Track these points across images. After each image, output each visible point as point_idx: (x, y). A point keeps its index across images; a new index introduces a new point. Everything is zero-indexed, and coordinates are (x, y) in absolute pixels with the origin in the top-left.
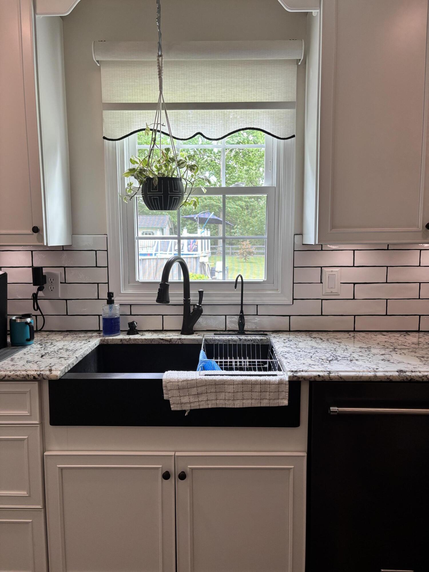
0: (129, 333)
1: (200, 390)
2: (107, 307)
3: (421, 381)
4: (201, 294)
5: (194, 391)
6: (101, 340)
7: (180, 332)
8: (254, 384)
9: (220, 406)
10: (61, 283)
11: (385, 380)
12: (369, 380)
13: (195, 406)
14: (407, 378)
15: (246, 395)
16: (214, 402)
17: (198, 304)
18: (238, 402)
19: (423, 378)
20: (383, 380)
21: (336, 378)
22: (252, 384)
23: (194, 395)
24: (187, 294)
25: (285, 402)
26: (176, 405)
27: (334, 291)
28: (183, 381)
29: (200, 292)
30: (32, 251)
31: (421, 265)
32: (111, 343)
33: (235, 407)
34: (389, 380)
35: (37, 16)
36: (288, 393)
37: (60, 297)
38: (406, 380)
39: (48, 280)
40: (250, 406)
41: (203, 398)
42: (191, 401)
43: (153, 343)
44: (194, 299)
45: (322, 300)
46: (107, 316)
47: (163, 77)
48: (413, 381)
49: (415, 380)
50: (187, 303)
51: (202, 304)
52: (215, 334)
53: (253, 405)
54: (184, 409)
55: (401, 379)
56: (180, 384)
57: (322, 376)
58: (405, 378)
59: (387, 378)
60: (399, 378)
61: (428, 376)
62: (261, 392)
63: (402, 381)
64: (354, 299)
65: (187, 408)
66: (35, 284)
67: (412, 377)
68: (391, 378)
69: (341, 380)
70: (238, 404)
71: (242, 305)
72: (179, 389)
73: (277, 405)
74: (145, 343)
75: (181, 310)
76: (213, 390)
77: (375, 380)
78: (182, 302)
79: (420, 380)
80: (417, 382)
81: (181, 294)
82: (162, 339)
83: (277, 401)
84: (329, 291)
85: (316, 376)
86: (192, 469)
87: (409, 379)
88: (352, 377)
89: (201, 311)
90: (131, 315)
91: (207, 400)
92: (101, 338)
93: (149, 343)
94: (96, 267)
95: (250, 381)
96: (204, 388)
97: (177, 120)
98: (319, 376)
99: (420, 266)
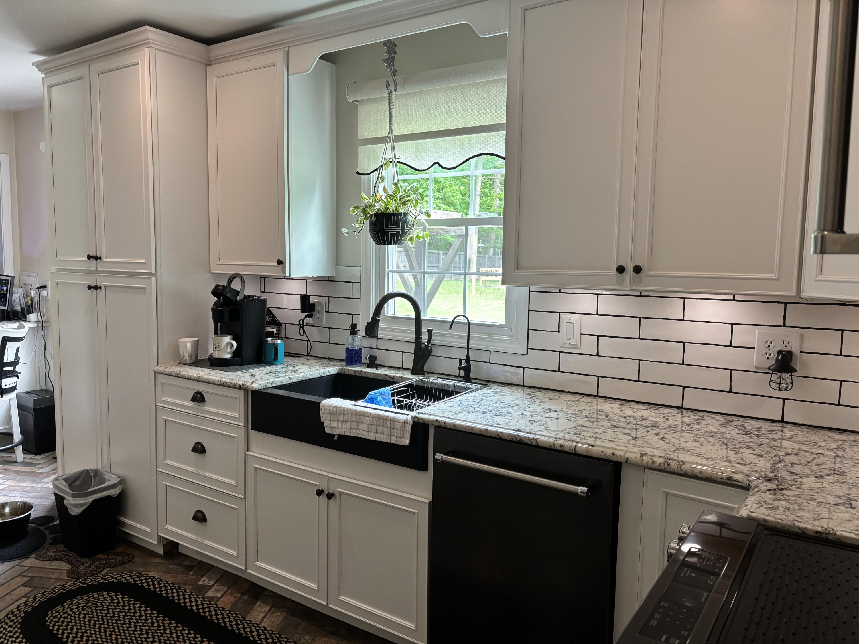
0: (369, 366)
1: (346, 417)
2: (351, 338)
3: (530, 444)
4: (430, 332)
5: (341, 418)
6: (340, 369)
7: (410, 371)
8: (385, 420)
9: (360, 436)
10: (326, 312)
11: (495, 436)
12: (480, 433)
13: (342, 432)
14: (516, 438)
15: (380, 429)
16: (355, 431)
17: (426, 344)
18: (372, 434)
19: (532, 441)
20: (493, 436)
21: (450, 425)
22: (384, 419)
23: (341, 421)
24: (418, 332)
25: (407, 442)
26: (328, 429)
27: (573, 342)
28: (334, 407)
29: (428, 330)
30: (306, 280)
31: (685, 319)
32: (347, 373)
33: (369, 439)
34: (498, 437)
35: (290, 77)
36: (410, 433)
37: (324, 325)
38: (515, 440)
39: (316, 308)
40: (381, 440)
41: (348, 425)
42: (339, 427)
43: (379, 378)
44: (424, 337)
45: (560, 352)
46: (349, 347)
47: (393, 112)
48: (522, 442)
49: (524, 442)
50: (418, 341)
51: (431, 343)
52: (438, 377)
53: (384, 441)
54: (334, 433)
55: (510, 437)
56: (331, 409)
57: (439, 421)
58: (515, 438)
59: (497, 434)
60: (508, 437)
61: (537, 440)
62: (390, 428)
63: (511, 440)
64: (597, 355)
65: (336, 432)
66: (303, 310)
67: (521, 438)
68: (501, 435)
69: (454, 428)
70: (371, 437)
71: (468, 348)
72: (330, 414)
73: (402, 444)
74: (373, 377)
75: (412, 348)
76: (355, 420)
77: (485, 434)
78: (413, 340)
79: (529, 442)
80: (526, 444)
81: (413, 331)
82: (387, 375)
83: (402, 440)
84: (567, 342)
85: (433, 420)
86: (341, 493)
87: (518, 439)
88: (465, 427)
89: (431, 351)
90: (377, 349)
91: (350, 428)
92: (340, 367)
93: (376, 377)
94: (352, 298)
95: (383, 416)
96: (348, 416)
97: (418, 151)
98: (437, 420)
99: (683, 320)
